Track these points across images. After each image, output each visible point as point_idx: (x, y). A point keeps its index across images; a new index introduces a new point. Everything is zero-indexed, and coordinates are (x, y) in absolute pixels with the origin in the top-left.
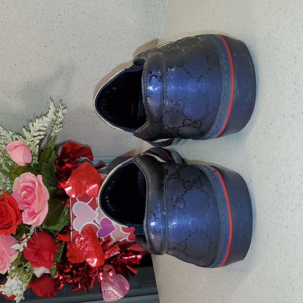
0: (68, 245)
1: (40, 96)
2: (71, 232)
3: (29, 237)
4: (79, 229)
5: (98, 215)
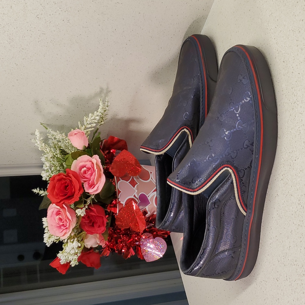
2: (118, 204)
3: (87, 207)
4: (123, 202)
5: (136, 191)
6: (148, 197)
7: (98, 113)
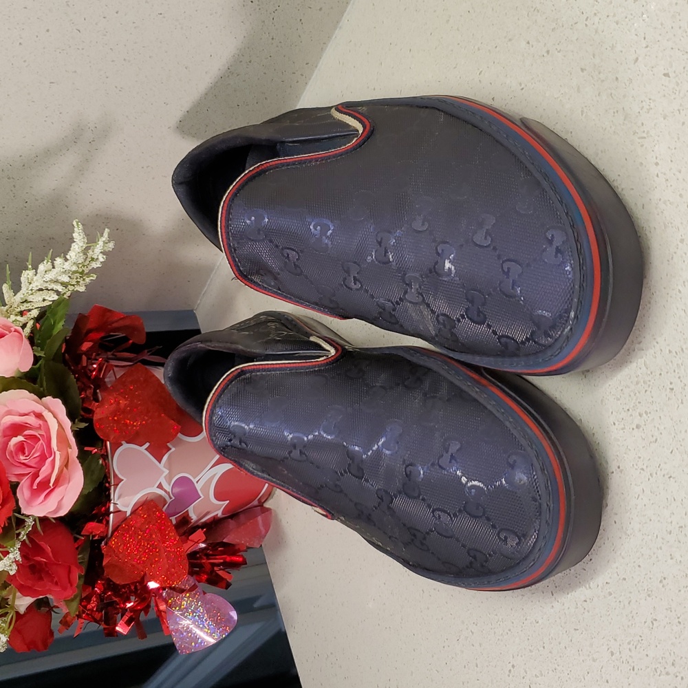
0: (103, 544)
1: (13, 189)
2: (112, 515)
3: (24, 538)
4: (127, 506)
5: (167, 472)
6: (197, 482)
7: (67, 266)
